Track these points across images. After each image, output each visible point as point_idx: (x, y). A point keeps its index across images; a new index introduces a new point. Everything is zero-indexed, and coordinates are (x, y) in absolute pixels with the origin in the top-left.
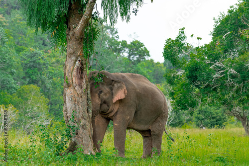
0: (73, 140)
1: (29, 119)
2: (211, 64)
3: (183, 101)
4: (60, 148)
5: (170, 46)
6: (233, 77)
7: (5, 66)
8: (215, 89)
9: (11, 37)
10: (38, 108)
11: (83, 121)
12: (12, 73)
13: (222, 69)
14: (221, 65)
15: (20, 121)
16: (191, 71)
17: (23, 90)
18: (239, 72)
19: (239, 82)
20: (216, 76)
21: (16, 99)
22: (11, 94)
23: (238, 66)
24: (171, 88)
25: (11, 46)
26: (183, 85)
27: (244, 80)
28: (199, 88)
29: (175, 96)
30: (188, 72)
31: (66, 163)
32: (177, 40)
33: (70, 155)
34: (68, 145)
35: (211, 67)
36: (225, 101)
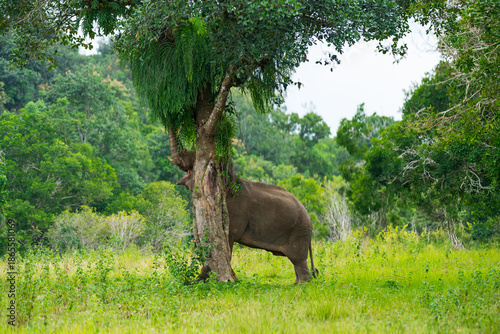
0: (206, 264)
1: (160, 229)
2: (400, 153)
3: (364, 204)
4: (190, 274)
5: (345, 129)
6: (430, 168)
7: (126, 157)
8: (407, 186)
9: (135, 113)
10: (173, 213)
11: (217, 240)
12: (136, 166)
13: (415, 159)
14: (414, 152)
15: (148, 232)
16: (373, 163)
17: (151, 189)
18: (438, 161)
19: (439, 176)
20: (408, 167)
21: (142, 201)
22: (135, 195)
23: (436, 154)
24: (347, 185)
25: (134, 126)
26: (364, 181)
27: (445, 173)
28: (385, 185)
29: (353, 196)
30: (369, 164)
31: (196, 293)
32: (354, 121)
33: (201, 283)
34: (199, 271)
35: (401, 156)
36: (422, 201)
